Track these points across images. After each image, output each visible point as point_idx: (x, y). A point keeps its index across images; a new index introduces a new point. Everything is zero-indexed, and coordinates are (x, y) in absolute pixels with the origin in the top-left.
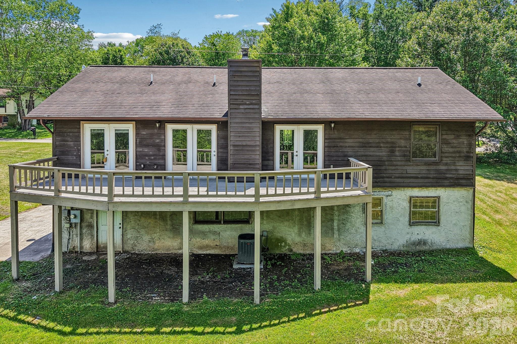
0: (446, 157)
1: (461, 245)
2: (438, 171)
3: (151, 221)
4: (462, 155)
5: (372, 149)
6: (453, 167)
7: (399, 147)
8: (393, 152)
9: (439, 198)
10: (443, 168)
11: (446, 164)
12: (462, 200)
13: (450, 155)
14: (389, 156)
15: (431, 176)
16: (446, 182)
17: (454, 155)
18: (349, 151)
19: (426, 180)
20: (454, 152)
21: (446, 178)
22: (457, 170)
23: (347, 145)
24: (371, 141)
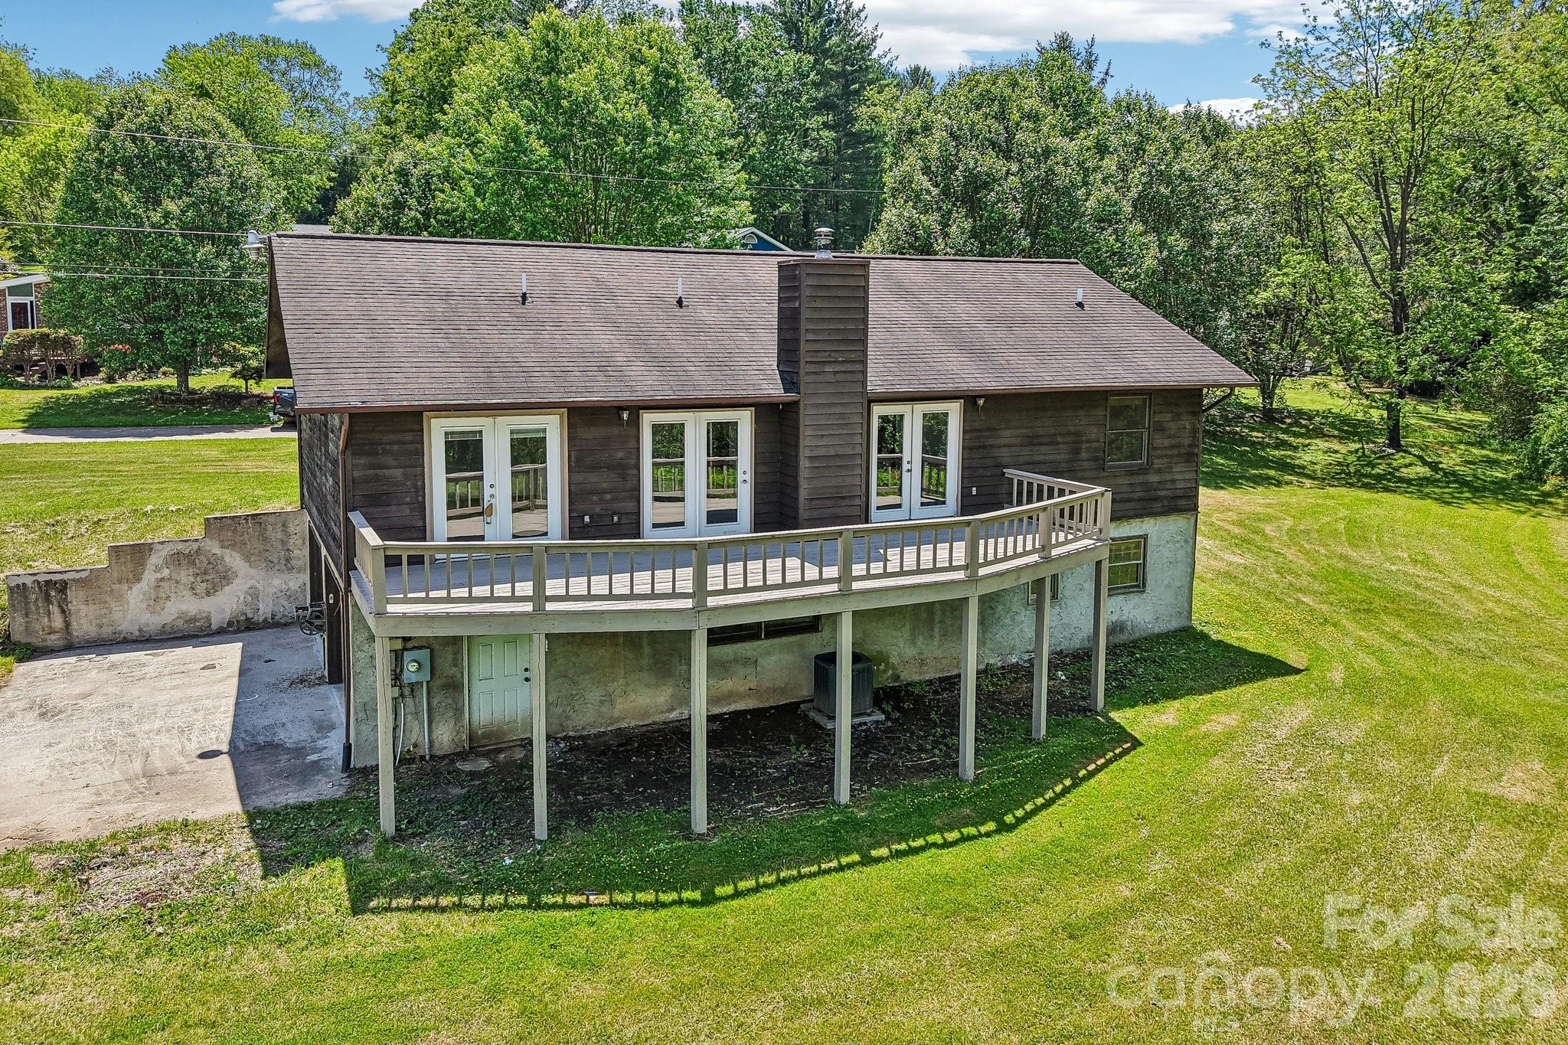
0: (1159, 457)
1: (1174, 625)
2: (1147, 487)
3: (604, 652)
4: (1183, 451)
5: (1043, 448)
6: (1168, 477)
7: (1088, 441)
8: (1076, 451)
9: (1145, 537)
10: (1153, 478)
11: (1159, 471)
12: (1178, 538)
13: (1165, 453)
14: (1069, 461)
15: (1137, 495)
16: (1157, 506)
17: (1169, 452)
18: (1005, 454)
19: (1128, 506)
20: (1173, 447)
21: (1156, 499)
22: (1173, 481)
23: (1002, 441)
24: (1041, 431)
